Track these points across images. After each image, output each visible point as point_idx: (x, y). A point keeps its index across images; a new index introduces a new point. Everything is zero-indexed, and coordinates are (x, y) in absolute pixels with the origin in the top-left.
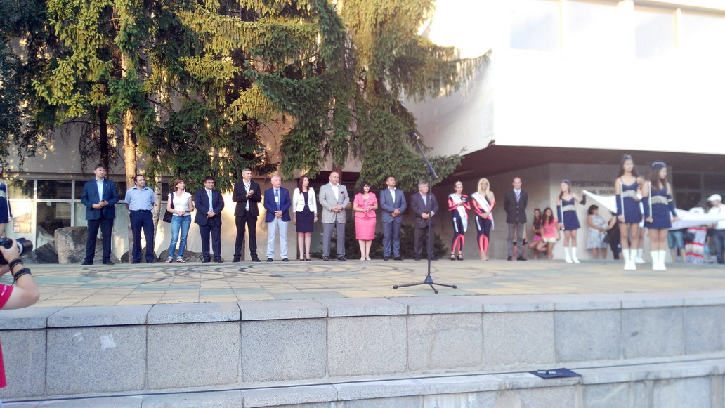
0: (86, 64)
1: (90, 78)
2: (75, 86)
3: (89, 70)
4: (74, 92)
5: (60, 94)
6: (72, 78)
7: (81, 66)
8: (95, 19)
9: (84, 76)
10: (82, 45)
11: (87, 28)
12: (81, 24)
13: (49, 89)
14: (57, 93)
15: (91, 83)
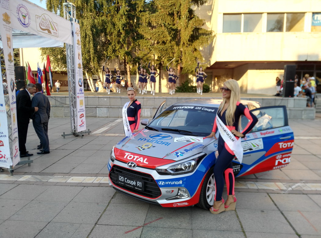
0: (115, 46)
1: (116, 49)
2: (113, 51)
3: (116, 47)
4: (112, 53)
5: (110, 54)
6: (112, 50)
7: (114, 46)
8: (116, 34)
9: (115, 49)
10: (114, 41)
11: (115, 36)
12: (113, 36)
13: (107, 53)
14: (109, 54)
15: (116, 50)
